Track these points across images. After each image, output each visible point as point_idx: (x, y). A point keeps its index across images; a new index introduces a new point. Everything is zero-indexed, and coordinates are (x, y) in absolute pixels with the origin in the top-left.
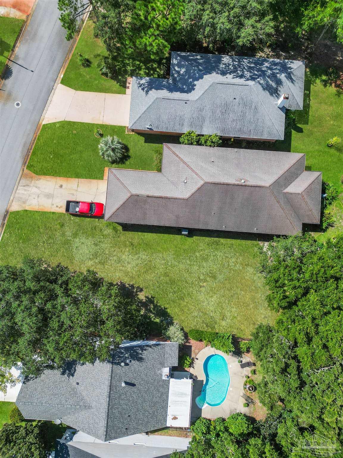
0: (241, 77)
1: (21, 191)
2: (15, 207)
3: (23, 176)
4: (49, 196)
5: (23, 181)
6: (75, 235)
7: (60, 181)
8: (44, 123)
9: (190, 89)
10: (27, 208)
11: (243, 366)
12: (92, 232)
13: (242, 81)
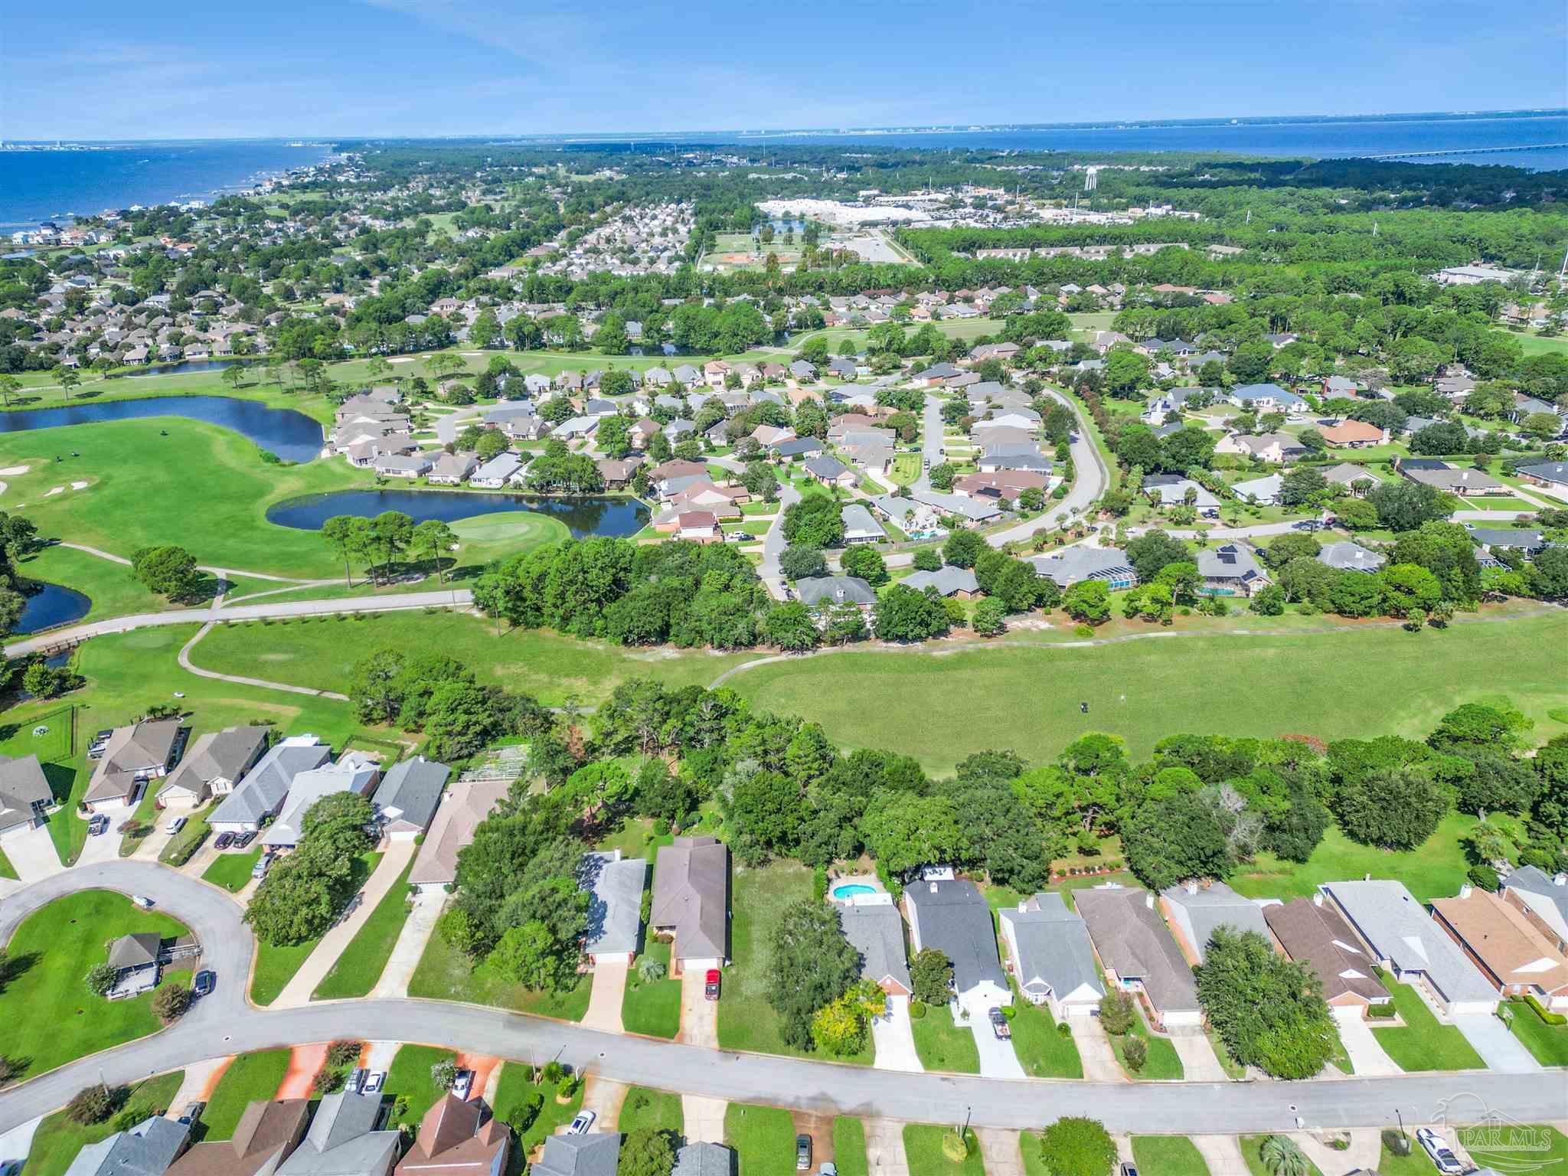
0: (597, 875)
1: (698, 1041)
2: (715, 1044)
3: (681, 1041)
4: (701, 1018)
5: (687, 1040)
6: (741, 995)
7: (685, 1011)
8: (623, 1031)
9: (604, 905)
10: (715, 1033)
11: (838, 876)
12: (737, 982)
13: (602, 873)
